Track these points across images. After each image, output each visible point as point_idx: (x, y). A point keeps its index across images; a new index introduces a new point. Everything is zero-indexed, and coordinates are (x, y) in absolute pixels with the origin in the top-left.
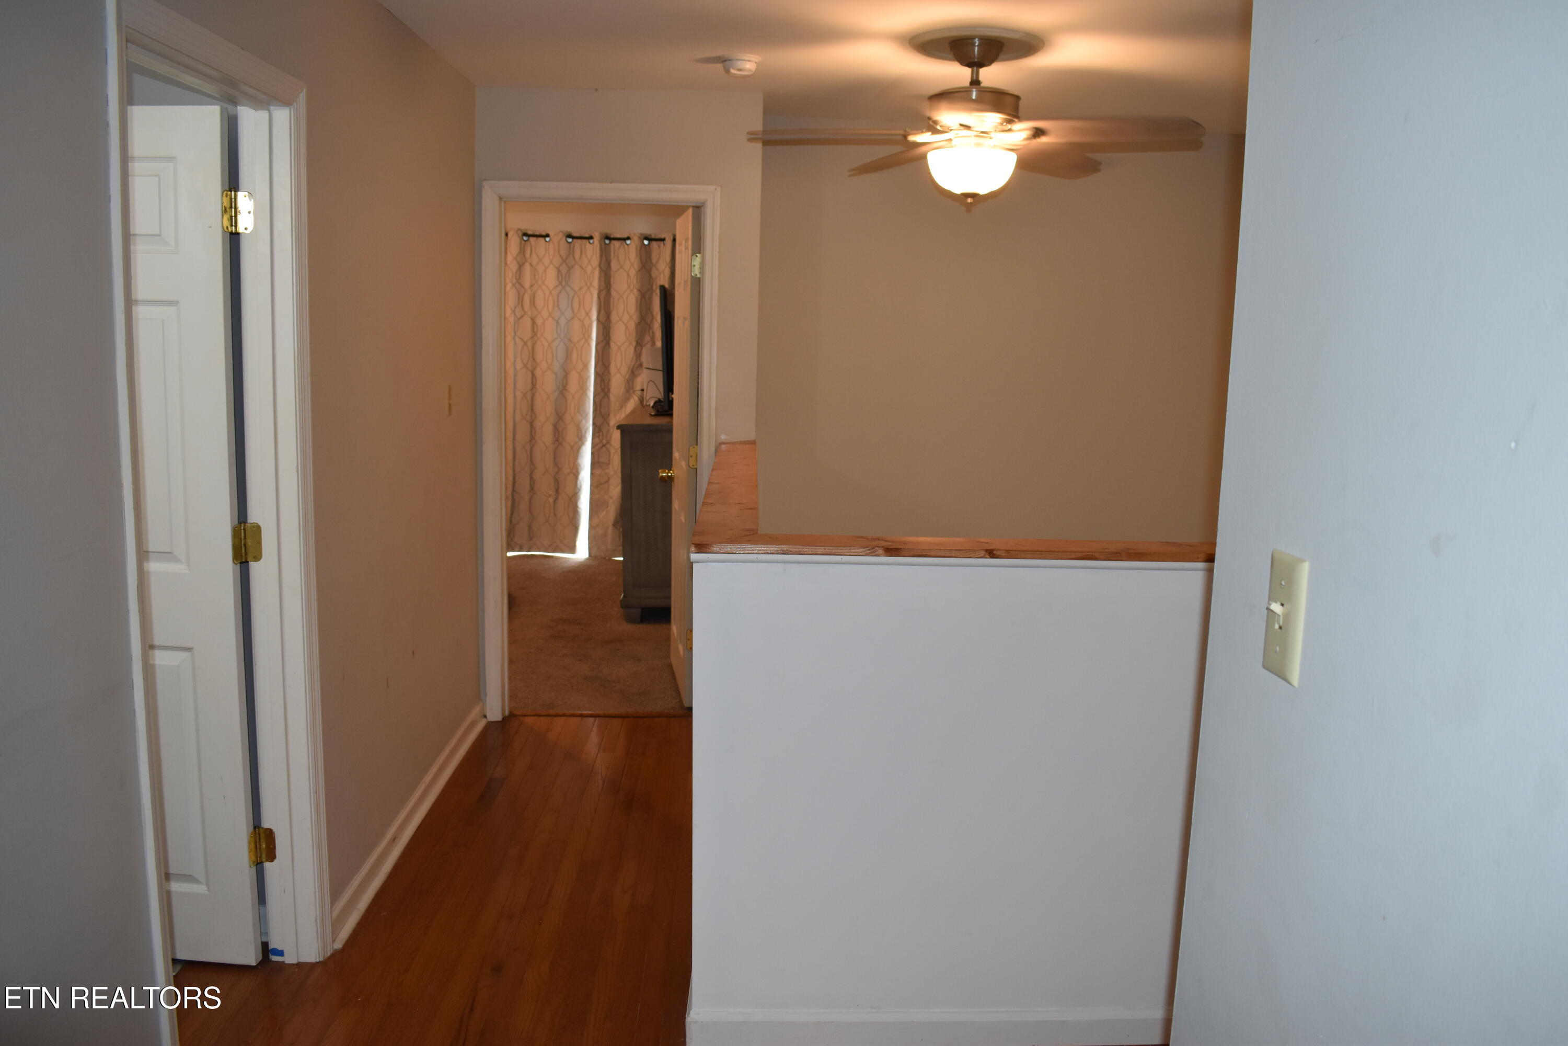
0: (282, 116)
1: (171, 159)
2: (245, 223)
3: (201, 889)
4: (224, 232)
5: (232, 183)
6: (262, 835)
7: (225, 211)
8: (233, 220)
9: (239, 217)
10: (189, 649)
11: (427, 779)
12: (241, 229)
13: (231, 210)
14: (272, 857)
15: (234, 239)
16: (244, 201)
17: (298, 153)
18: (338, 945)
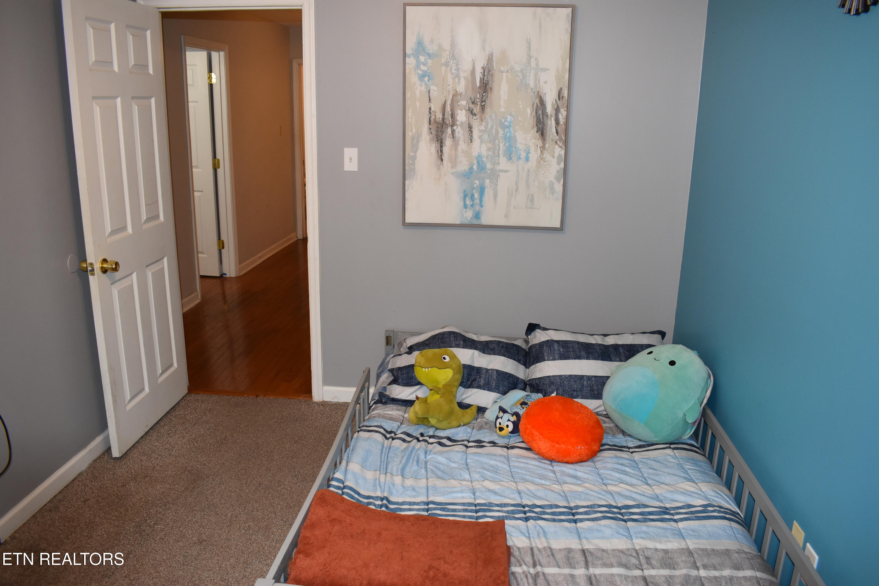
0: (222, 53)
1: (195, 65)
2: (214, 81)
3: (205, 256)
4: (208, 84)
5: (210, 70)
6: (221, 242)
7: (209, 78)
8: (211, 81)
9: (212, 80)
10: (202, 191)
11: (273, 246)
12: (213, 82)
13: (210, 78)
14: (223, 248)
15: (211, 86)
16: (213, 75)
17: (226, 63)
18: (241, 274)
